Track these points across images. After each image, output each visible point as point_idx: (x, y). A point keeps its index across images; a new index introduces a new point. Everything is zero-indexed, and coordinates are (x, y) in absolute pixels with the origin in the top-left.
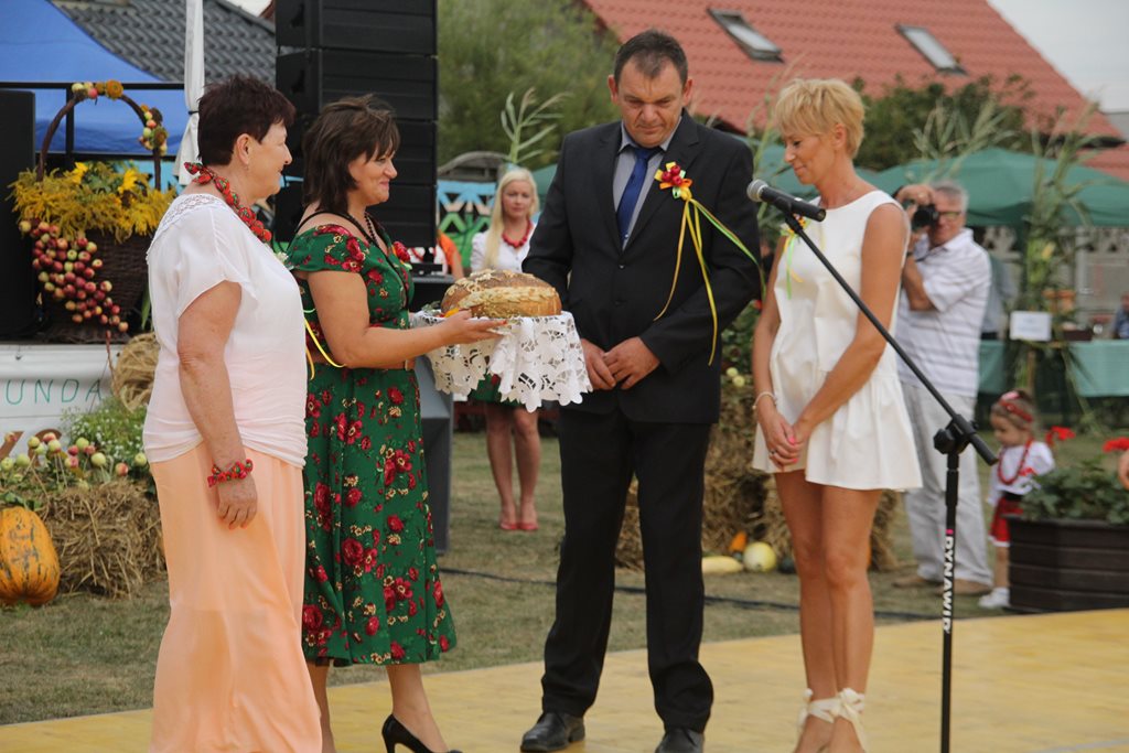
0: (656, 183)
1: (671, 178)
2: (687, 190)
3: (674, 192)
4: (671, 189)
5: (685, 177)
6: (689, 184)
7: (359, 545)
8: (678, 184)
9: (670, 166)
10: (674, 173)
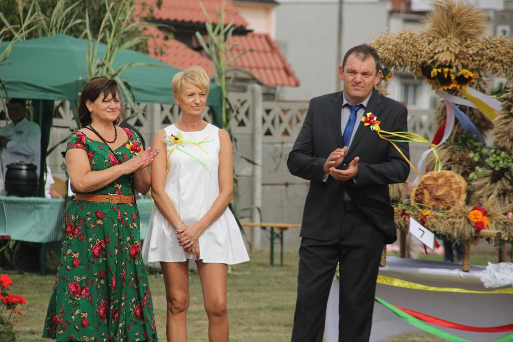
0: (362, 123)
1: (370, 121)
2: (378, 126)
3: (371, 127)
4: (370, 126)
5: (377, 120)
6: (379, 123)
7: (79, 285)
8: (372, 124)
9: (369, 114)
10: (371, 118)
